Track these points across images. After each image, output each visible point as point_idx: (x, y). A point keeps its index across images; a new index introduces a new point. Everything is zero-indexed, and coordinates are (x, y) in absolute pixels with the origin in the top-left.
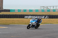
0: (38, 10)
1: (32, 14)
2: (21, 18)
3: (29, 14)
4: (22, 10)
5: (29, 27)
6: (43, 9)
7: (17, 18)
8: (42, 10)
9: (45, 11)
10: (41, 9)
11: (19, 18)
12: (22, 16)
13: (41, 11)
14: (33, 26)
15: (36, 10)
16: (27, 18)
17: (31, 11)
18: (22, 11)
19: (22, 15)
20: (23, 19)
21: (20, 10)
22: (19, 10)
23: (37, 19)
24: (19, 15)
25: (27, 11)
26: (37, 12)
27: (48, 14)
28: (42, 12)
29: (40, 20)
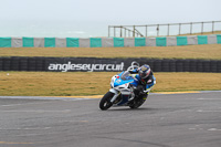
0: (99, 40)
1: (76, 53)
2: (36, 70)
3: (64, 56)
4: (38, 39)
5: (106, 103)
6: (118, 36)
7: (20, 70)
8: (115, 39)
9: (126, 43)
10: (112, 35)
11: (28, 70)
12: (39, 64)
13: (111, 44)
14: (122, 99)
15: (92, 39)
16: (58, 71)
17: (71, 42)
18: (39, 43)
19: (37, 59)
20: (43, 73)
21: (32, 39)
22: (27, 41)
23: (137, 72)
24: (29, 59)
25: (58, 43)
26: (95, 46)
27: (139, 56)
28: (115, 46)
29: (148, 78)
